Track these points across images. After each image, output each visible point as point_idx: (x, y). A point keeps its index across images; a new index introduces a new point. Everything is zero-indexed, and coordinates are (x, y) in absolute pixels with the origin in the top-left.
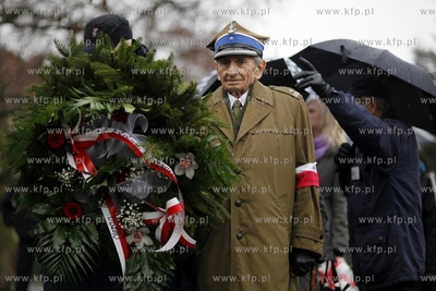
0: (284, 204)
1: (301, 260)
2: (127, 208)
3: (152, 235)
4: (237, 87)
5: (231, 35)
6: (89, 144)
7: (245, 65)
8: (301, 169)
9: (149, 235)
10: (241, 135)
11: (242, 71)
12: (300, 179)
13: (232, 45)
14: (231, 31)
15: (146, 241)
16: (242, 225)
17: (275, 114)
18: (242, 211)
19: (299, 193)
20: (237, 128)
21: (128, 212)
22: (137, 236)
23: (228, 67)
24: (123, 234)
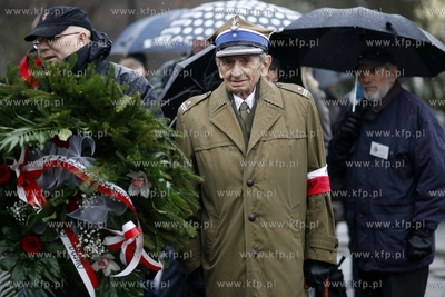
0: (298, 215)
1: (316, 271)
2: (85, 236)
3: (117, 260)
4: (243, 88)
5: (234, 32)
6: (37, 173)
7: (250, 64)
8: (313, 175)
9: (114, 261)
10: (252, 143)
11: (247, 70)
12: (312, 185)
13: (236, 43)
14: (234, 28)
15: (112, 266)
16: (257, 241)
17: (285, 117)
18: (256, 226)
19: (312, 200)
20: (247, 136)
21: (86, 241)
22: (101, 263)
23: (232, 67)
24: (87, 263)
